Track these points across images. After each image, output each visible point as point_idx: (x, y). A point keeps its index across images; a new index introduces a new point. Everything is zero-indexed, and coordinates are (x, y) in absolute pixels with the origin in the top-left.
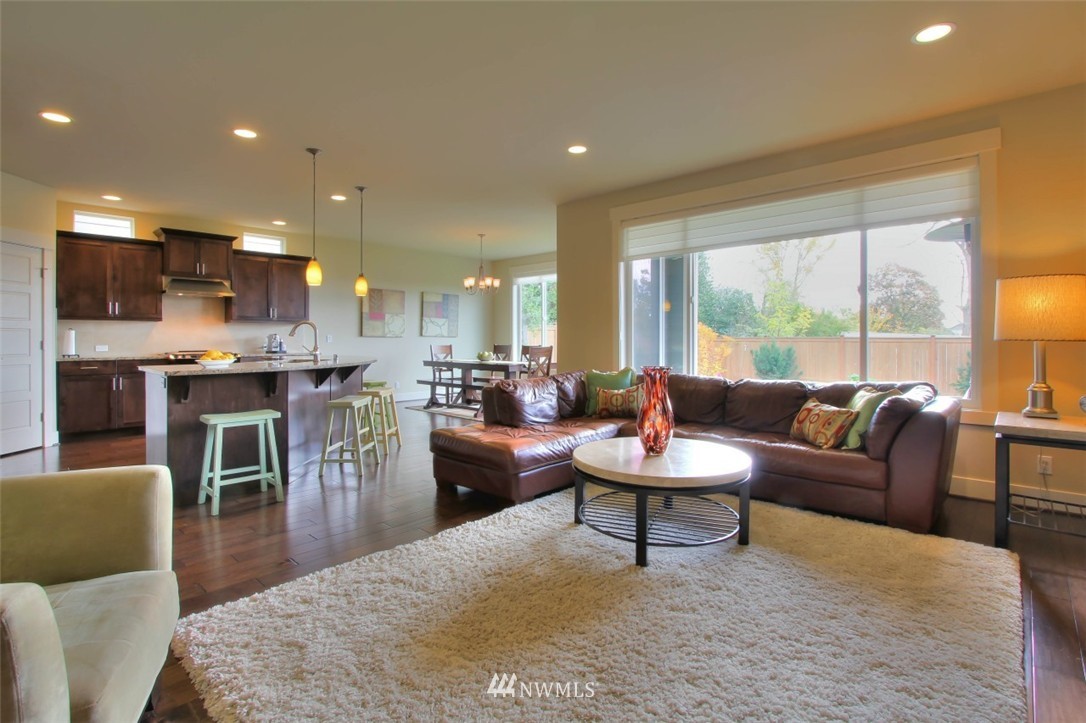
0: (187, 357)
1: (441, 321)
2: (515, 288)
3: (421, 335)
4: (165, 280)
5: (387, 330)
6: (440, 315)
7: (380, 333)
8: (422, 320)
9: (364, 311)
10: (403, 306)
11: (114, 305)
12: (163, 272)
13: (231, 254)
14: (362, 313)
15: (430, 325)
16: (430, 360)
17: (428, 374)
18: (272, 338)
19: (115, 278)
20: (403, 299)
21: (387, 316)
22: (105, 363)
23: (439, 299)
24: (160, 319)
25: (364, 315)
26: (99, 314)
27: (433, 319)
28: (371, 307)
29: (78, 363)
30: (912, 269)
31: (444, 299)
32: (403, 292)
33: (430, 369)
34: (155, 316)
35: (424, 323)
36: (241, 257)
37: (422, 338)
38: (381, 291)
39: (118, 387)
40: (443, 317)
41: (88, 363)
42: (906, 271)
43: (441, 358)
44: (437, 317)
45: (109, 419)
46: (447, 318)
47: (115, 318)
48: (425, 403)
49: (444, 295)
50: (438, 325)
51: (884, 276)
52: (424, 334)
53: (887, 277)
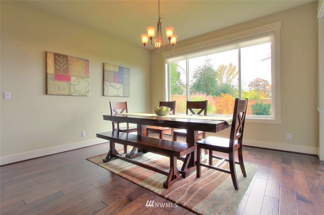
1: (118, 86)
2: (166, 65)
3: (103, 95)
5: (73, 90)
6: (117, 81)
7: (66, 92)
8: (103, 84)
9: (48, 72)
10: (87, 72)
14: (47, 74)
15: (110, 88)
16: (109, 114)
17: (107, 128)
20: (87, 66)
21: (73, 79)
23: (117, 70)
25: (49, 76)
27: (112, 84)
28: (56, 69)
30: (265, 80)
31: (120, 69)
32: (87, 61)
33: (110, 123)
35: (105, 87)
37: (103, 97)
38: (66, 57)
40: (119, 83)
42: (263, 80)
43: (119, 112)
44: (115, 82)
46: (122, 83)
48: (104, 157)
49: (120, 67)
50: (116, 88)
51: (256, 82)
52: (105, 94)
53: (257, 82)
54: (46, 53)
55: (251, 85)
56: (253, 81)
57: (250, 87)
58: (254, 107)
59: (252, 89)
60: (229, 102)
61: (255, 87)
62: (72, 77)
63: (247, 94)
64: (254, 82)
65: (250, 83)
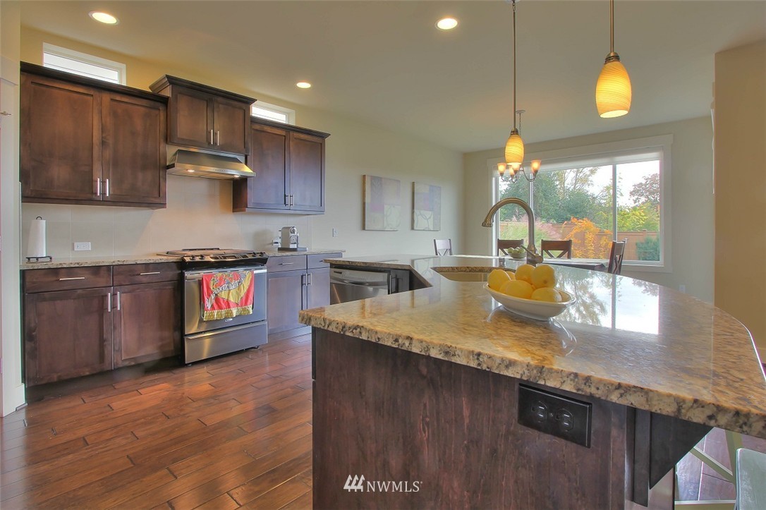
0: (208, 259)
1: (428, 214)
2: (493, 179)
3: (413, 228)
4: (171, 151)
5: (385, 223)
6: (427, 207)
7: (380, 226)
8: (413, 212)
9: (367, 201)
10: (398, 197)
11: (103, 183)
12: (168, 139)
13: (248, 122)
14: (364, 203)
15: (420, 217)
18: (287, 231)
19: (103, 143)
20: (399, 188)
21: (386, 207)
22: (96, 270)
23: (427, 191)
24: (163, 205)
25: (366, 206)
26: (82, 195)
27: (422, 212)
28: (372, 197)
29: (56, 271)
31: (430, 189)
34: (157, 201)
35: (415, 216)
36: (257, 127)
37: (413, 232)
38: (381, 178)
39: (114, 307)
40: (430, 209)
41: (70, 270)
44: (425, 209)
45: (102, 357)
46: (432, 211)
47: (104, 202)
49: (430, 186)
50: (426, 218)
51: (651, 184)
52: (415, 228)
53: (654, 185)
54: (364, 176)
55: (638, 190)
56: (644, 182)
57: (636, 197)
58: (642, 248)
59: (640, 202)
60: (587, 236)
61: (647, 197)
62: (385, 206)
63: (626, 216)
64: (646, 184)
65: (635, 186)
